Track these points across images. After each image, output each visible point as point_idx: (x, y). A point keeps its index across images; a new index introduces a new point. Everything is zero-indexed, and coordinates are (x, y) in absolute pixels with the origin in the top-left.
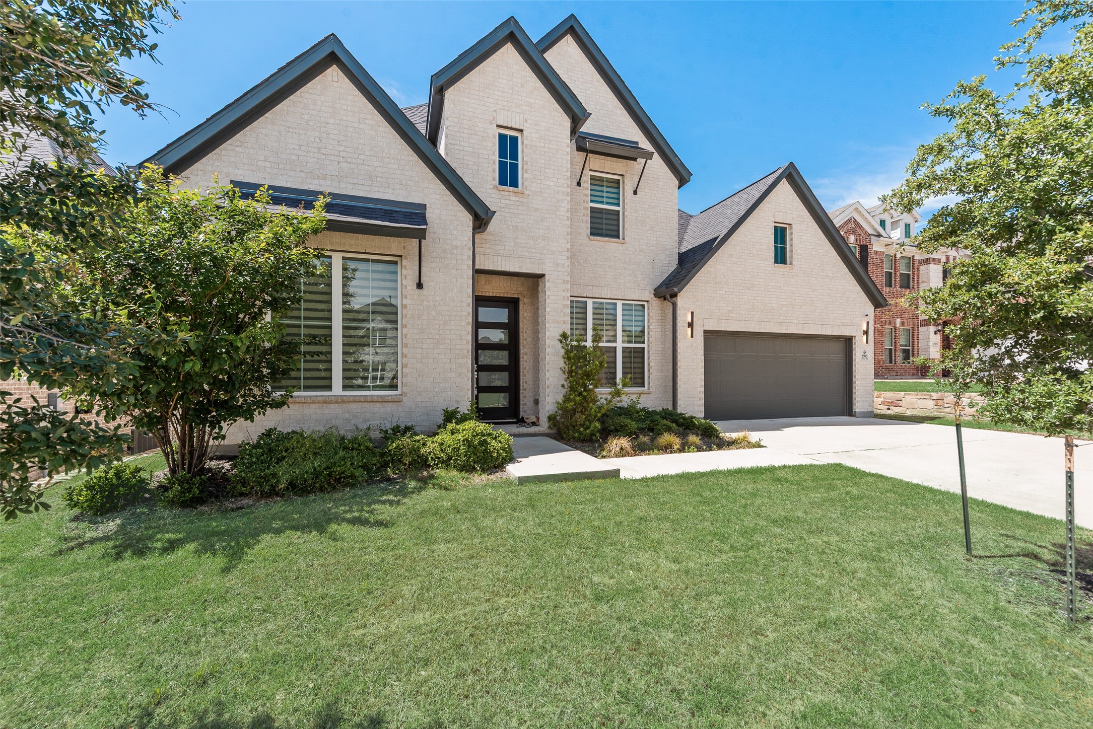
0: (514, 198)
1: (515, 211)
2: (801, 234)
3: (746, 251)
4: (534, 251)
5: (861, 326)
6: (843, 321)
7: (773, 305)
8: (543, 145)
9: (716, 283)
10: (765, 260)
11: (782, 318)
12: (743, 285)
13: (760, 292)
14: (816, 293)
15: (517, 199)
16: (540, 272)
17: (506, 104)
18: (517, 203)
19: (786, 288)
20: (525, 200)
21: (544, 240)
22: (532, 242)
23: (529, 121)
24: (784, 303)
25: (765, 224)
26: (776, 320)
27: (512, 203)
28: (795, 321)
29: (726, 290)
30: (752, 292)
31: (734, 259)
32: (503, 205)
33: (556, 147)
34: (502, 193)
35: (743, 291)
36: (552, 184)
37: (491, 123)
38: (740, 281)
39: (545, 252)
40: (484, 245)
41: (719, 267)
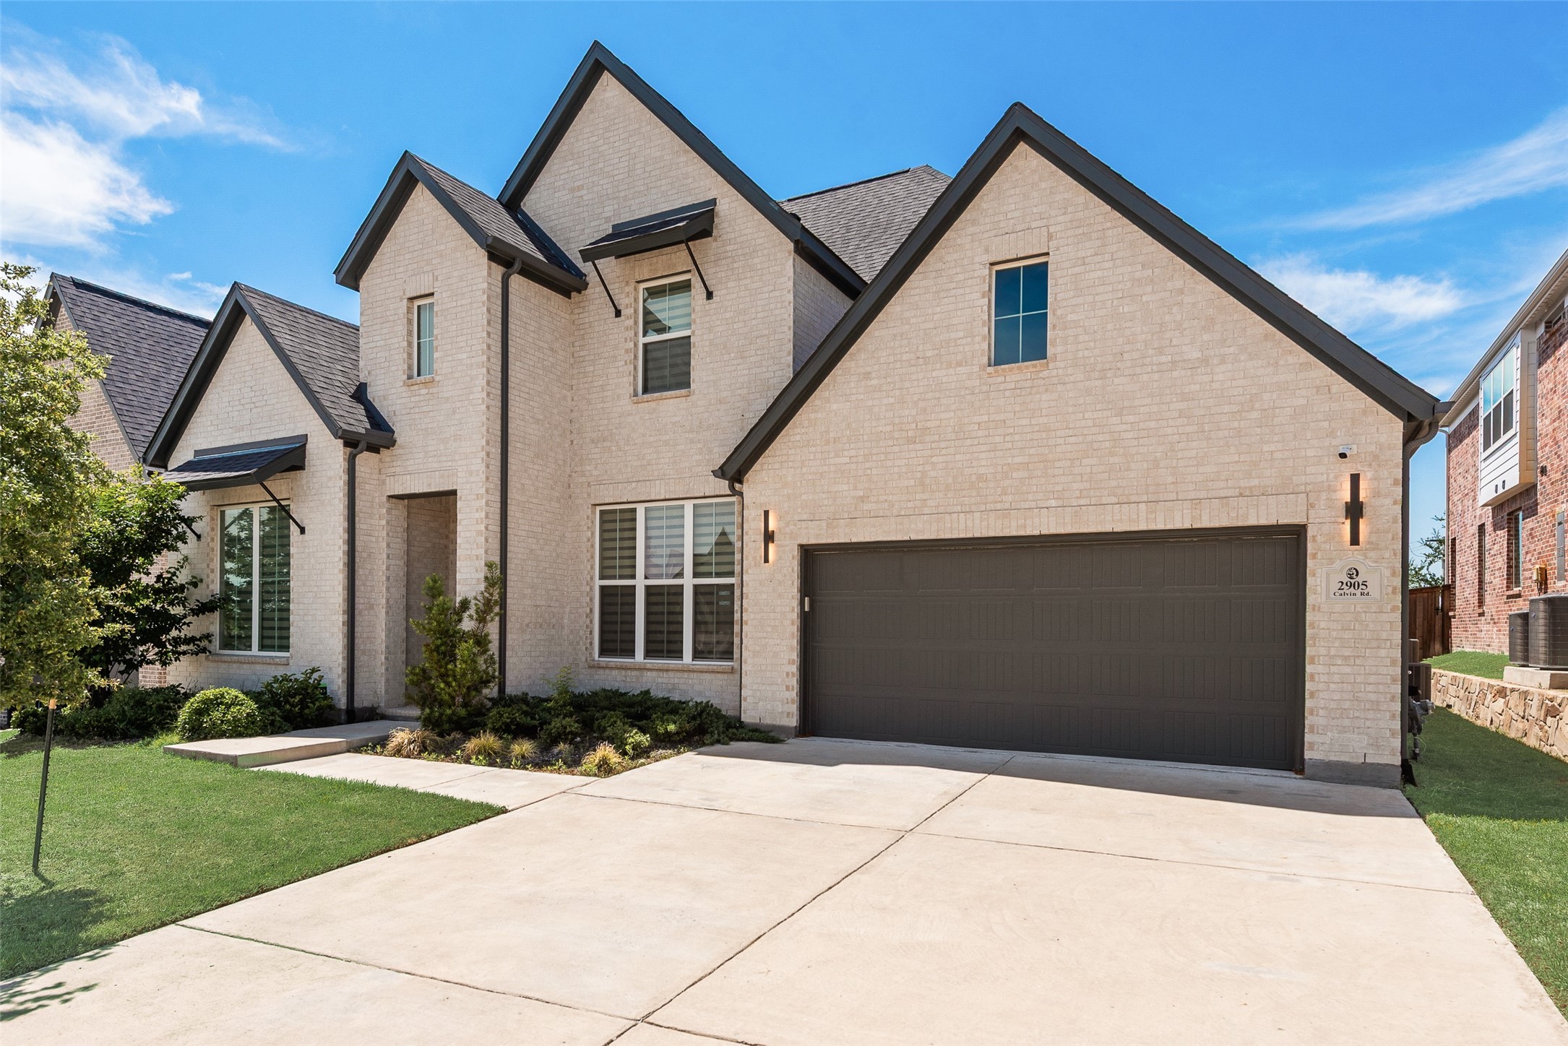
0: (424, 391)
1: (425, 409)
2: (1077, 270)
3: (905, 357)
4: (444, 459)
5: (1331, 489)
6: (1244, 483)
7: (982, 470)
8: (455, 304)
9: (828, 442)
10: (959, 364)
11: (1010, 498)
12: (896, 435)
13: (943, 445)
14: (1131, 419)
15: (426, 391)
16: (451, 488)
17: (415, 266)
18: (427, 397)
19: (1024, 422)
20: (435, 390)
21: (455, 440)
22: (442, 447)
23: (440, 278)
24: (1017, 460)
25: (961, 277)
26: (990, 507)
27: (422, 398)
28: (1053, 503)
29: (853, 453)
30: (919, 446)
31: (874, 382)
32: (413, 405)
33: (470, 300)
34: (412, 388)
35: (896, 449)
36: (465, 356)
37: (401, 300)
38: (889, 428)
39: (457, 458)
40: (395, 464)
41: (835, 406)
